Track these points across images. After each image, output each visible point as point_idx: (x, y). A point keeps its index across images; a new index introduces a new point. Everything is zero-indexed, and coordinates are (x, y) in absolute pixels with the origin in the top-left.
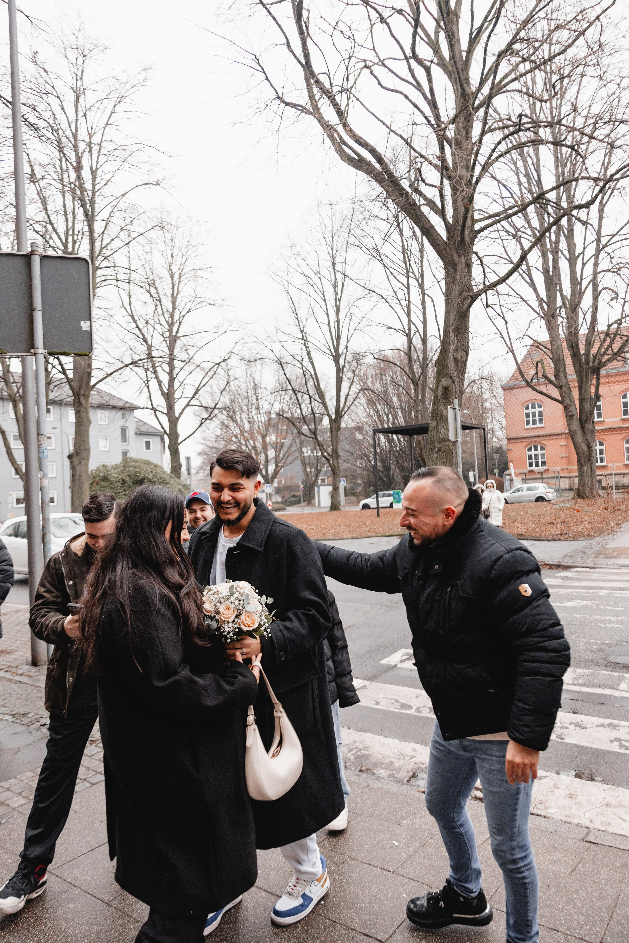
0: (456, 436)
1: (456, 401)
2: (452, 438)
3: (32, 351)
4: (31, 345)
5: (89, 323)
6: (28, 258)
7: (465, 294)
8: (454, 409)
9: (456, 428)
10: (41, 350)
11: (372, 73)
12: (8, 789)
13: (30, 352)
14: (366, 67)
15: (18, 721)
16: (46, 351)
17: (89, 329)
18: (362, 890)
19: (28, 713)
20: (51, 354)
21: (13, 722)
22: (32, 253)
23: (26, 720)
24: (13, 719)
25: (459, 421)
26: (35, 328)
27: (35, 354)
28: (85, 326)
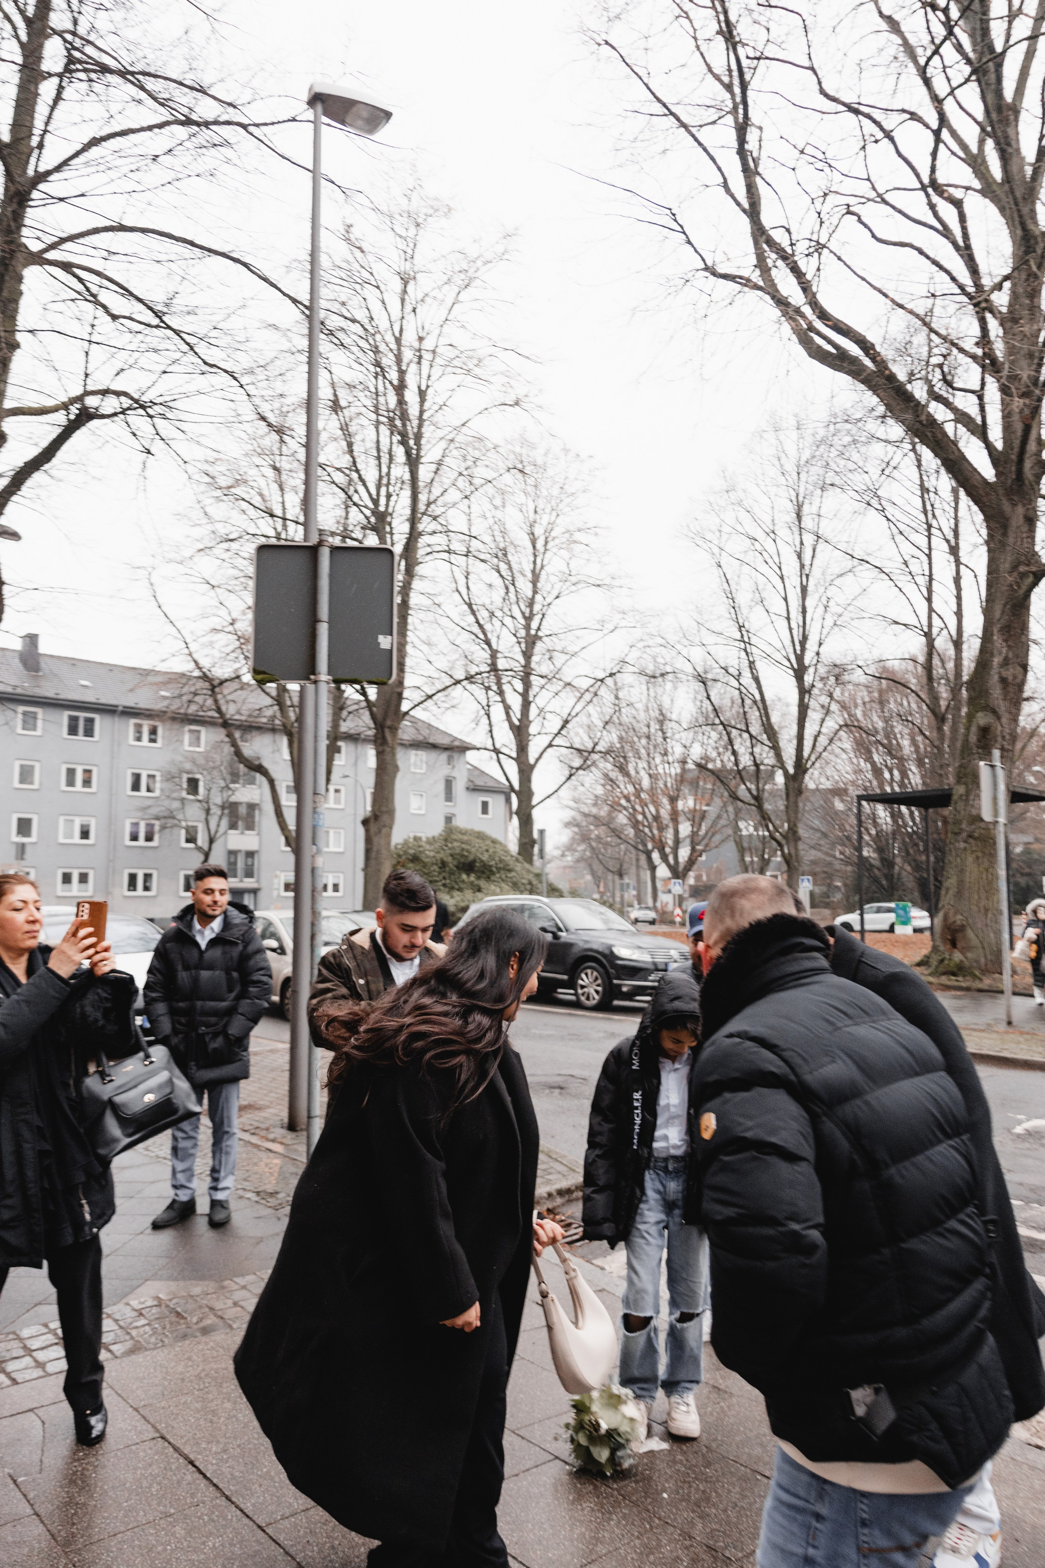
0: (996, 813)
1: (996, 753)
2: (987, 816)
3: (312, 677)
4: (311, 669)
5: (389, 637)
6: (313, 551)
8: (992, 766)
9: (995, 799)
10: (324, 676)
11: (860, 220)
12: (244, 1287)
13: (308, 679)
14: (849, 213)
15: (263, 1202)
16: (330, 678)
17: (388, 647)
18: (716, 1492)
19: (277, 1193)
21: (257, 1202)
22: (321, 543)
23: (273, 1202)
24: (257, 1199)
25: (1002, 787)
26: (318, 648)
27: (315, 682)
28: (385, 642)
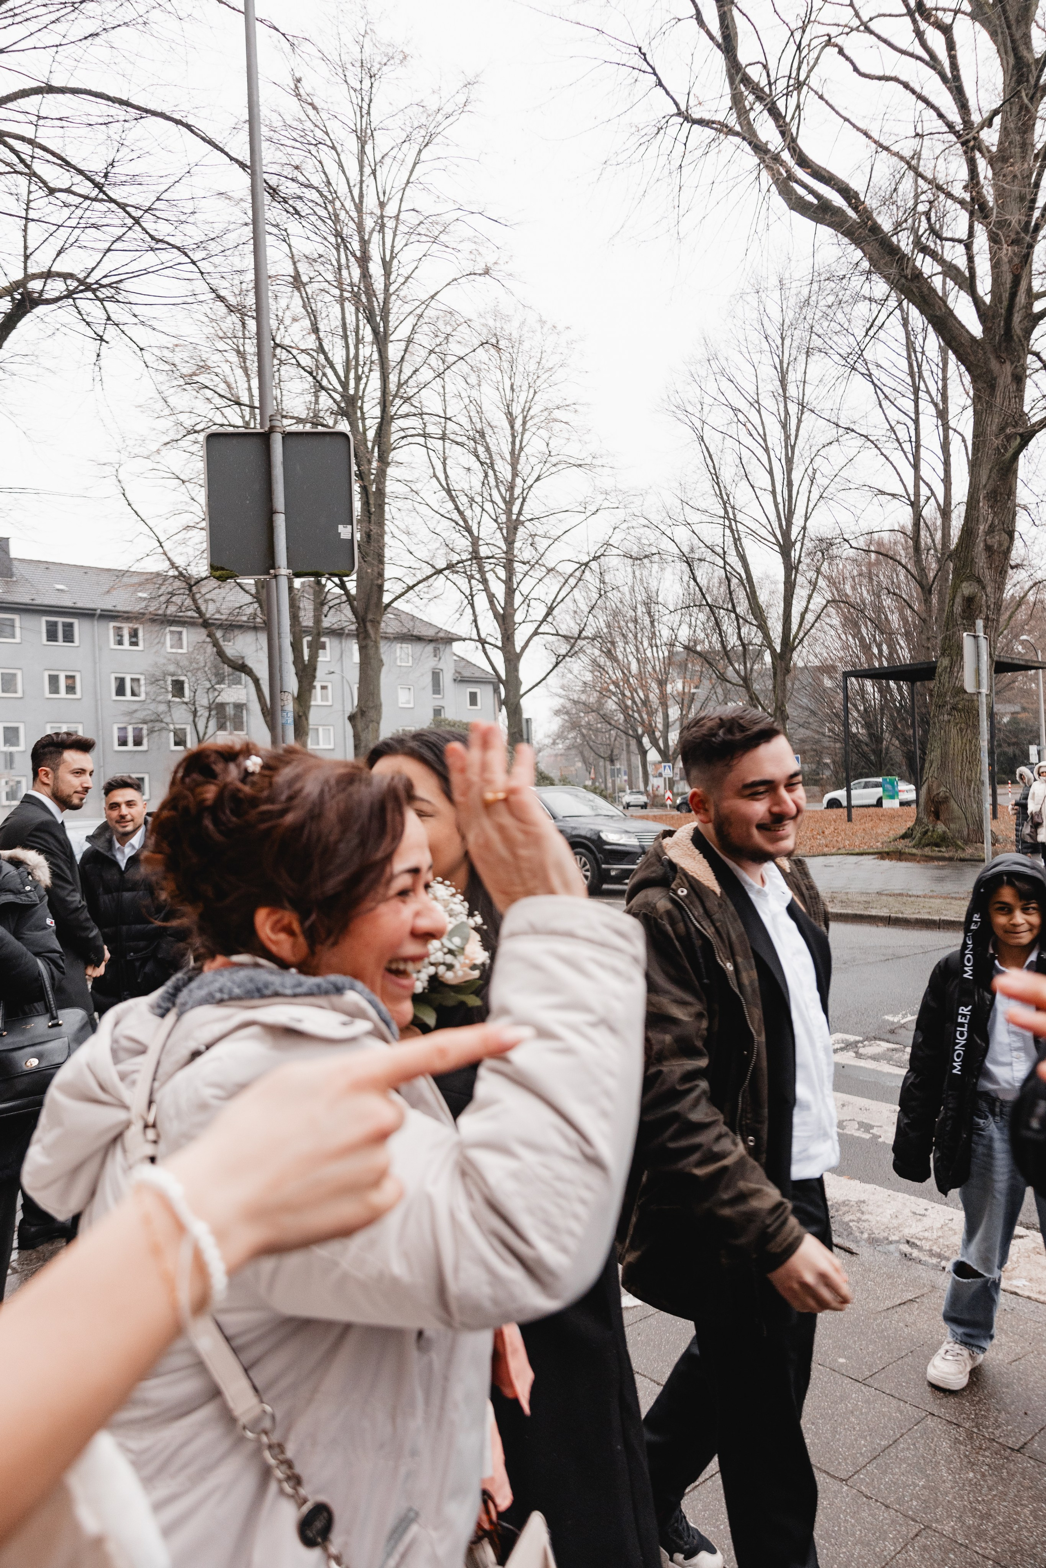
0: (978, 684)
1: (980, 623)
2: (970, 687)
3: (272, 571)
4: (270, 563)
5: (349, 527)
6: (265, 438)
7: (1008, 431)
8: (976, 637)
9: (978, 670)
10: (284, 570)
11: (841, 52)
13: (269, 574)
14: (829, 43)
16: (291, 571)
17: (349, 537)
20: (298, 575)
22: (272, 429)
25: (985, 657)
26: (275, 539)
27: (276, 576)
28: (344, 532)
